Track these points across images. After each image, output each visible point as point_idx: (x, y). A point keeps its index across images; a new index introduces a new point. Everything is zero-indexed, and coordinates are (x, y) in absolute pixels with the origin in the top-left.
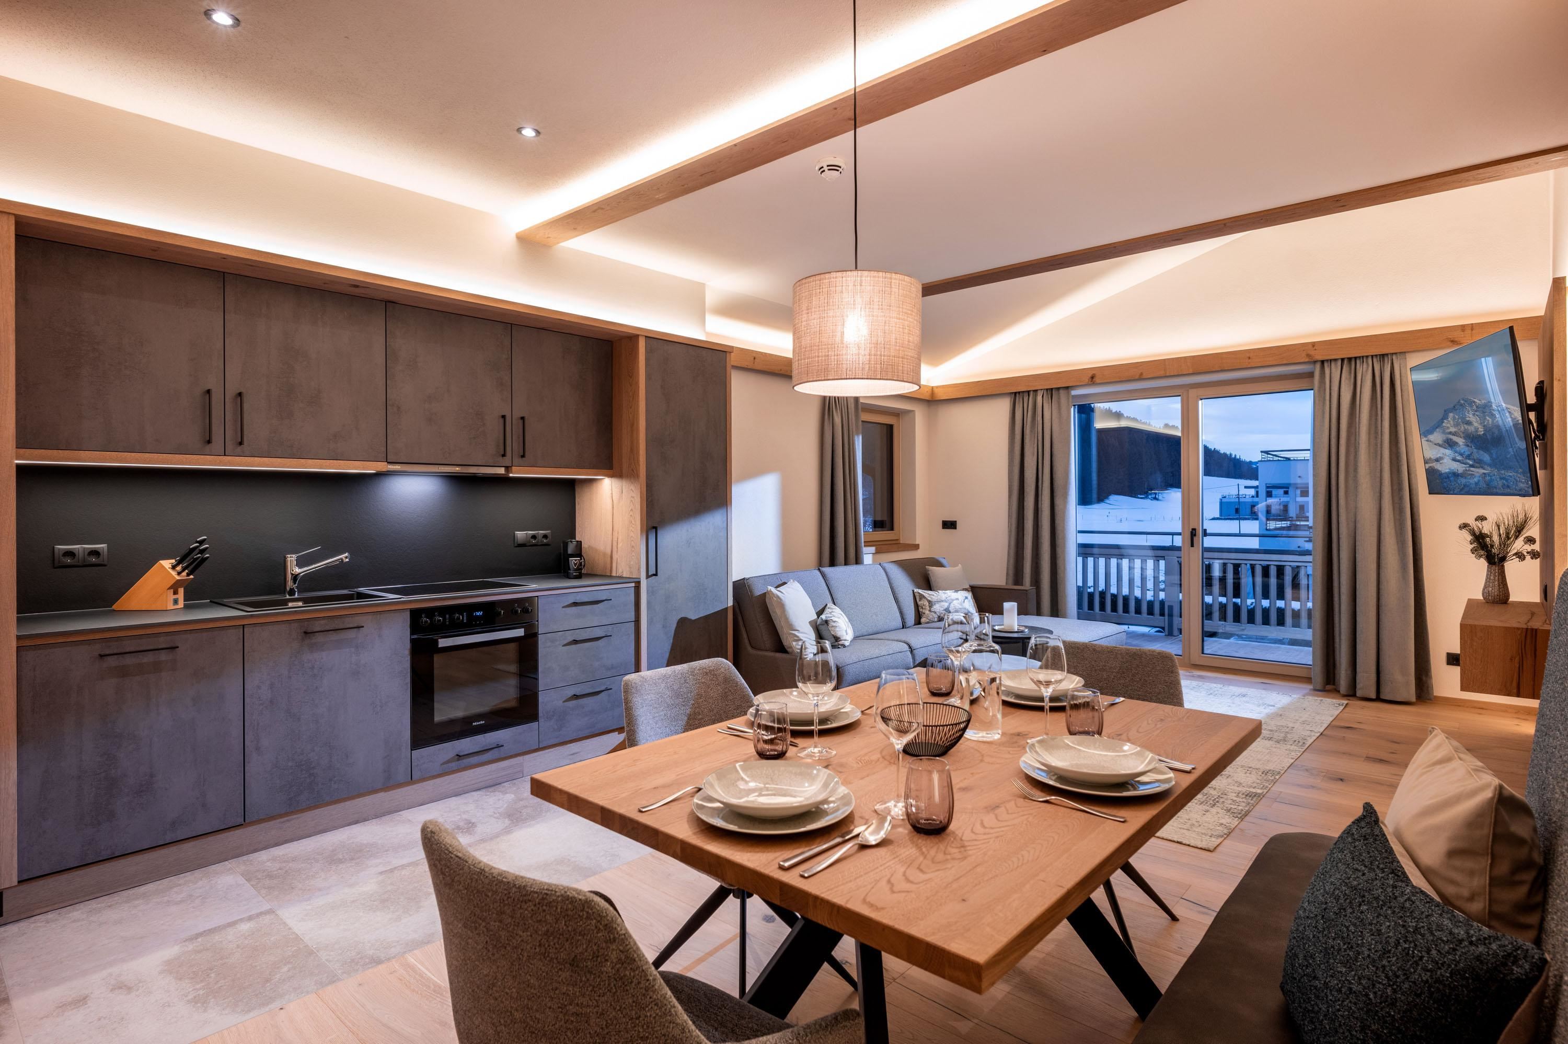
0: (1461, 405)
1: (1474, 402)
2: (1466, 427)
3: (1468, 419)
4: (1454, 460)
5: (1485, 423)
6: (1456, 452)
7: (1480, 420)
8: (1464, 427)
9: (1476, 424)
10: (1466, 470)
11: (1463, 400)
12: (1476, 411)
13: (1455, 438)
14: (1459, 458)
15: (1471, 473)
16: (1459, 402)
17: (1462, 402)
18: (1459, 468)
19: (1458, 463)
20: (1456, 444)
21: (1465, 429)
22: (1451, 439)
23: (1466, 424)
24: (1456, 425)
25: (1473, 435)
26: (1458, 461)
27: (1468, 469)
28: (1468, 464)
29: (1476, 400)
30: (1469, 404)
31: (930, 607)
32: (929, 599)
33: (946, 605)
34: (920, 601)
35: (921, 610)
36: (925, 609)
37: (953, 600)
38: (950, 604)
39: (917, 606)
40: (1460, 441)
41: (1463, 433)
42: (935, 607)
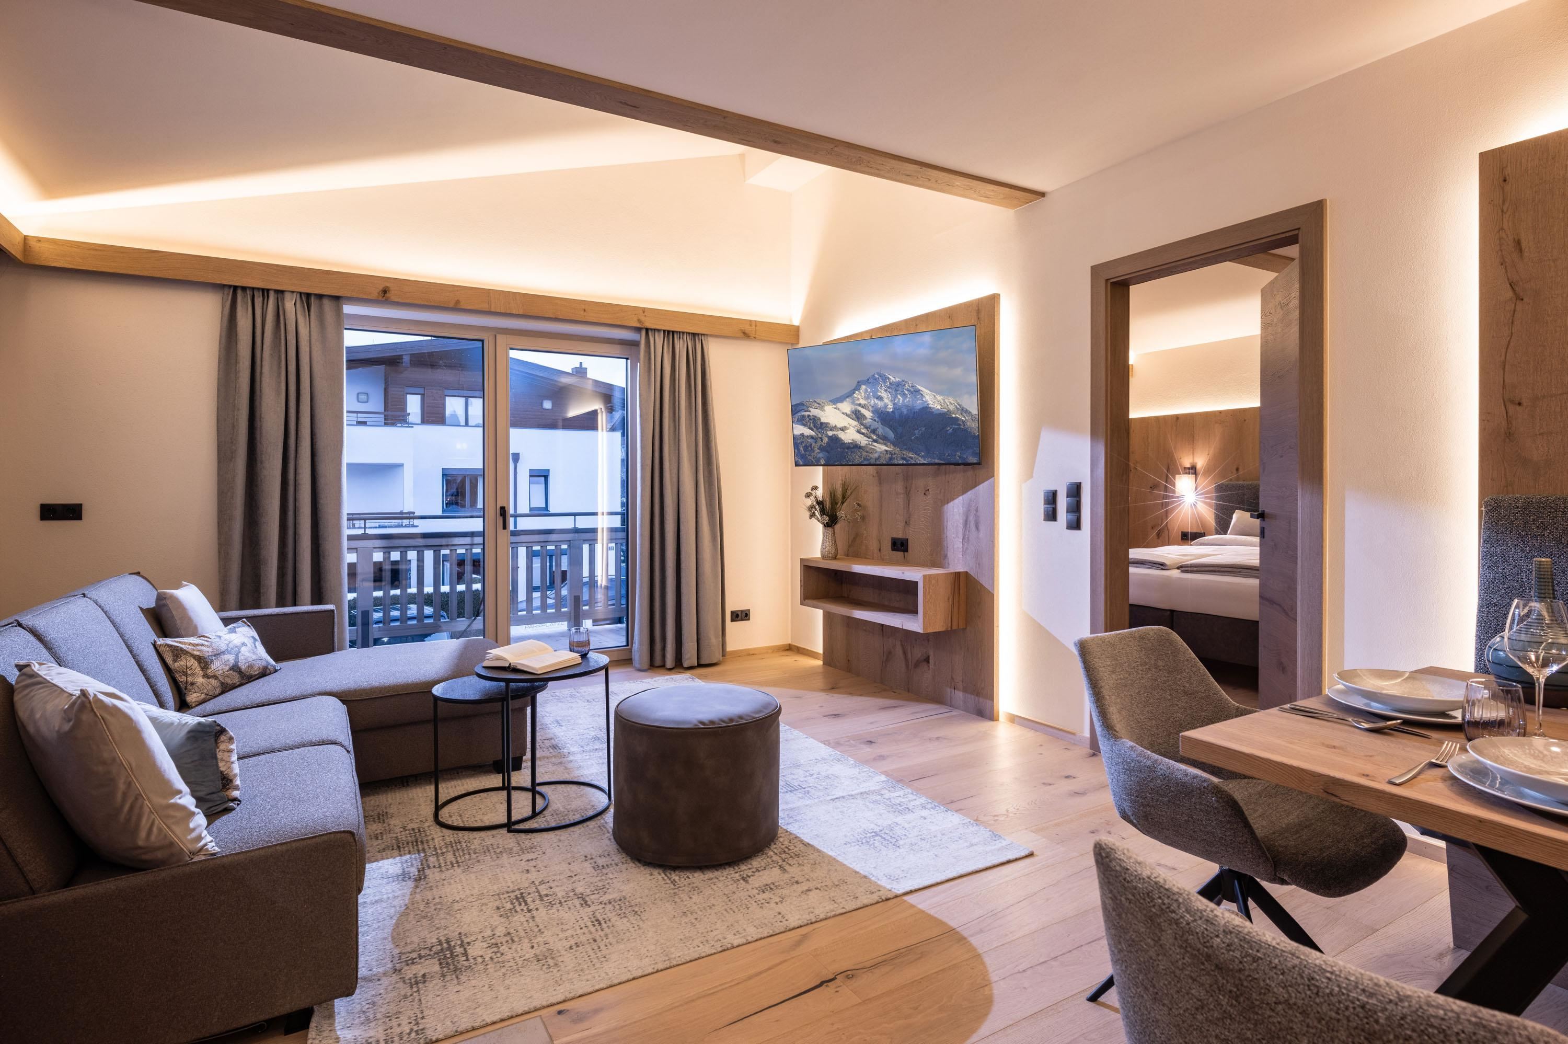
2: (876, 401)
3: (879, 394)
6: (862, 424)
9: (886, 401)
12: (889, 388)
13: (863, 411)
18: (863, 441)
20: (864, 417)
22: (859, 411)
24: (867, 398)
28: (872, 438)
40: (868, 414)
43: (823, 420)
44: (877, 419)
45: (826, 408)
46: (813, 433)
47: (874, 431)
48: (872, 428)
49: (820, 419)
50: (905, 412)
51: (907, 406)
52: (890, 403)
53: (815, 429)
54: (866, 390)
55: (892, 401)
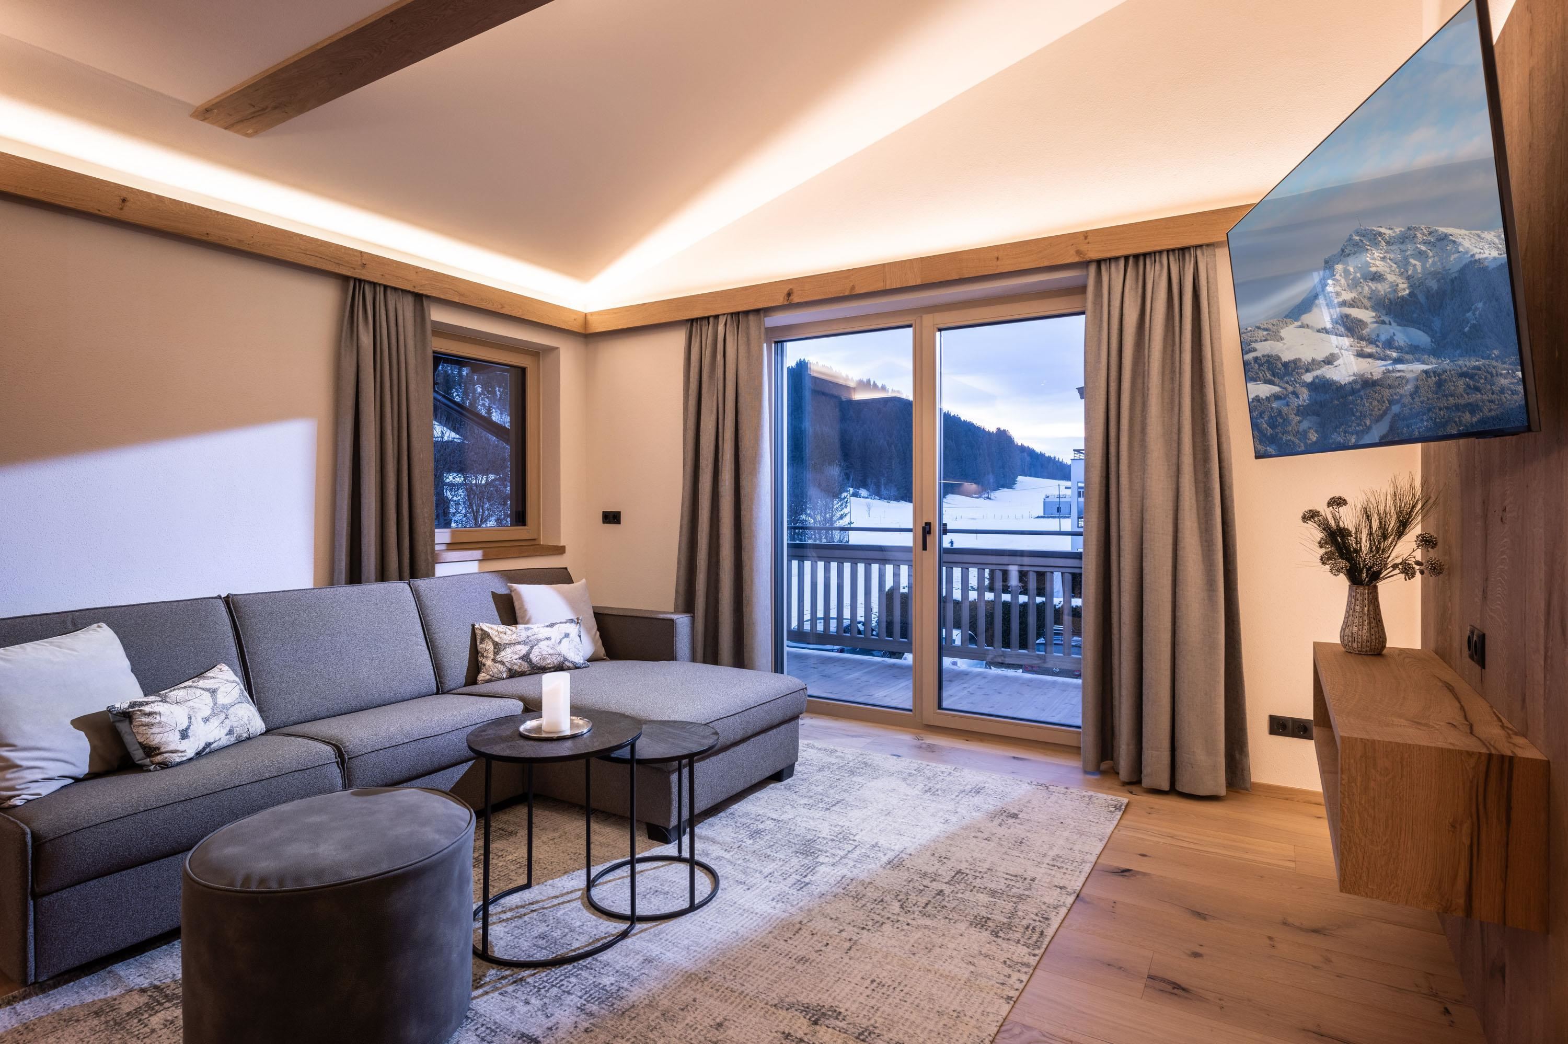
0: (1356, 244)
1: (1380, 234)
4: (1361, 355)
5: (1410, 272)
7: (1398, 267)
8: (1370, 287)
10: (1389, 371)
11: (1357, 233)
14: (1369, 349)
15: (1398, 374)
16: (1350, 239)
17: (1357, 238)
19: (1370, 360)
20: (1360, 323)
21: (1372, 291)
23: (1372, 280)
25: (1389, 299)
26: (1370, 356)
27: (1390, 368)
29: (1383, 230)
30: (1370, 240)
31: (496, 653)
32: (497, 639)
33: (523, 649)
34: (481, 643)
35: (480, 659)
36: (487, 657)
37: (539, 641)
38: (532, 647)
39: (475, 653)
41: (1370, 298)
42: (503, 653)
43: (1286, 357)
44: (1387, 319)
45: (1283, 333)
46: (1276, 389)
47: (1389, 344)
48: (1383, 337)
49: (1279, 358)
50: (1434, 285)
51: (1434, 274)
52: (1400, 280)
53: (1276, 380)
54: (1346, 272)
55: (1401, 274)
